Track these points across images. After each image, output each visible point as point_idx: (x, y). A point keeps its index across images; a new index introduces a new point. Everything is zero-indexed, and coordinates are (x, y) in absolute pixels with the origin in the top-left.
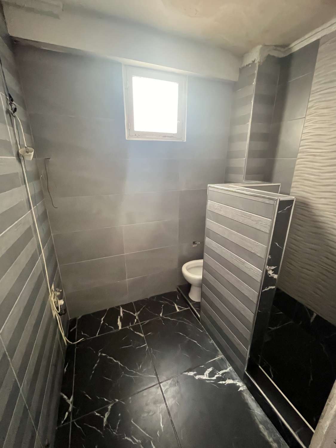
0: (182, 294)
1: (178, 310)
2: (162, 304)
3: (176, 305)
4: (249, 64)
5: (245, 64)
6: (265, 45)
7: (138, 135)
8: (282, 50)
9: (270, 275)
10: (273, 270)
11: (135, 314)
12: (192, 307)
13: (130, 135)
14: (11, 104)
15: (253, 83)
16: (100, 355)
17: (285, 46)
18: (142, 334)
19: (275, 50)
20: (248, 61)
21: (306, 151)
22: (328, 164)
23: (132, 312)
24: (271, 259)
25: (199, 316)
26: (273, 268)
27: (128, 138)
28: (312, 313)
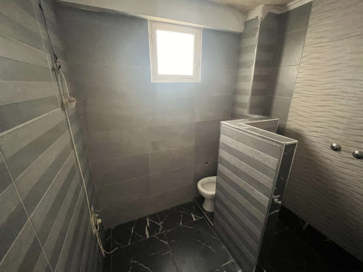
0: (197, 205)
1: (194, 219)
2: (181, 213)
3: (192, 214)
4: (253, 19)
5: (249, 19)
6: (267, 5)
7: (161, 78)
8: (280, 8)
9: (275, 202)
10: (278, 198)
11: (159, 223)
12: (206, 216)
13: (154, 78)
14: (56, 62)
15: (257, 35)
16: (132, 262)
17: (283, 5)
18: (167, 242)
19: (275, 8)
20: (252, 16)
21: (301, 92)
22: (319, 105)
23: (157, 222)
24: (277, 189)
25: (212, 225)
26: (278, 196)
27: (153, 81)
28: (304, 223)
